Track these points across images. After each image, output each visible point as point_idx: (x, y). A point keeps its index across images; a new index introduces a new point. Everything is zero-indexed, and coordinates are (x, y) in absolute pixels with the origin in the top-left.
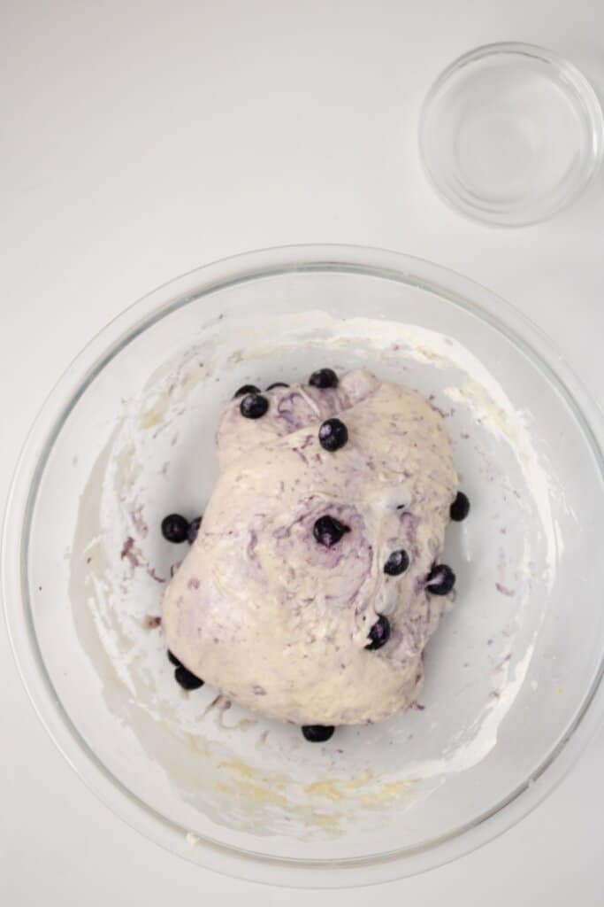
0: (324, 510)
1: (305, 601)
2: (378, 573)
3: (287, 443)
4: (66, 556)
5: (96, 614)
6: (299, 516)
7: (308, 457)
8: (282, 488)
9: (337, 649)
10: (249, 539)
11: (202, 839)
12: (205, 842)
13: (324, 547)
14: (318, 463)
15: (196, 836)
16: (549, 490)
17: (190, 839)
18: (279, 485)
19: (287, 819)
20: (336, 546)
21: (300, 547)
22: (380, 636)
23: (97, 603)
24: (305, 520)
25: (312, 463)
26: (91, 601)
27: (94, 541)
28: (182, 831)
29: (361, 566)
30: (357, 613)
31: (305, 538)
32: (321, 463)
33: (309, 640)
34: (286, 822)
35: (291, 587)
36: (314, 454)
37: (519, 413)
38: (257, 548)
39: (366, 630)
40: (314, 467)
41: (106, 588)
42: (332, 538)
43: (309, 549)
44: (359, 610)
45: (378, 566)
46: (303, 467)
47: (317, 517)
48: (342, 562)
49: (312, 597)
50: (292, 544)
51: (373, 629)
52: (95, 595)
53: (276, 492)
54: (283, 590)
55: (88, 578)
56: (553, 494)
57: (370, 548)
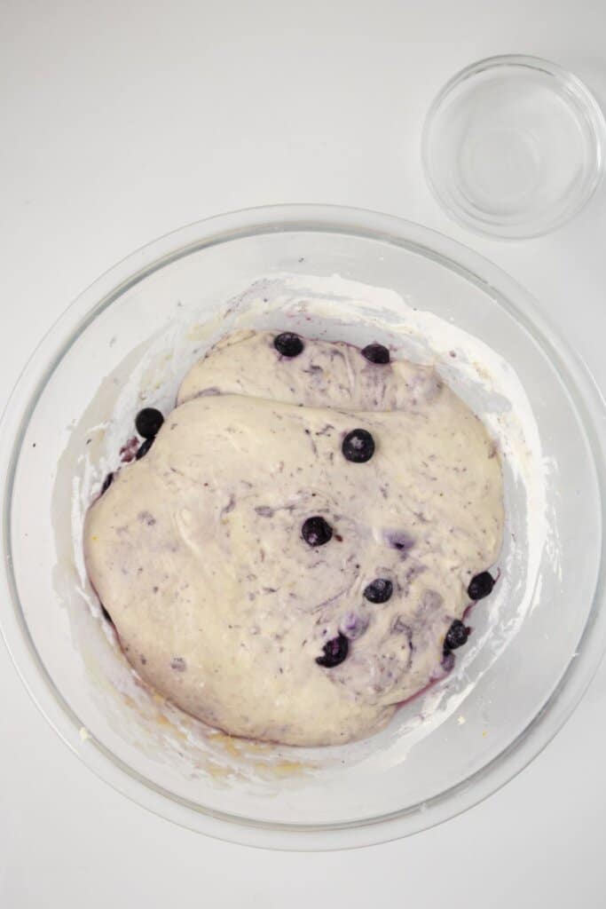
0: (319, 511)
1: (265, 589)
2: (357, 593)
3: (301, 418)
4: (70, 428)
5: (76, 493)
6: (290, 504)
7: (320, 450)
8: (281, 469)
9: (282, 650)
10: (226, 502)
11: (94, 737)
12: (94, 741)
13: (307, 546)
14: (329, 461)
15: (89, 732)
16: (546, 543)
17: (83, 735)
18: (278, 466)
19: (181, 754)
20: (320, 548)
21: (280, 534)
22: (336, 653)
23: (81, 483)
24: (296, 512)
25: (323, 459)
26: (76, 480)
27: (102, 426)
28: (78, 723)
29: (341, 580)
30: (318, 622)
31: (289, 529)
32: (332, 464)
33: (253, 630)
34: (180, 757)
35: (254, 569)
36: (329, 450)
37: (547, 459)
38: (231, 514)
39: (322, 642)
40: (323, 464)
41: (95, 474)
42: (317, 540)
43: (289, 540)
44: (322, 620)
45: (359, 586)
46: (311, 458)
47: (310, 515)
48: (321, 567)
49: (275, 587)
50: (273, 527)
51: (330, 644)
52: (82, 476)
53: (273, 470)
54: (246, 567)
55: (82, 457)
56: (548, 547)
57: (358, 567)
